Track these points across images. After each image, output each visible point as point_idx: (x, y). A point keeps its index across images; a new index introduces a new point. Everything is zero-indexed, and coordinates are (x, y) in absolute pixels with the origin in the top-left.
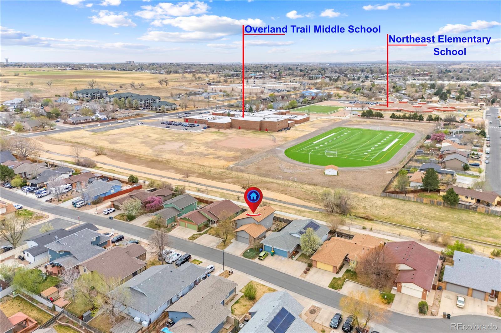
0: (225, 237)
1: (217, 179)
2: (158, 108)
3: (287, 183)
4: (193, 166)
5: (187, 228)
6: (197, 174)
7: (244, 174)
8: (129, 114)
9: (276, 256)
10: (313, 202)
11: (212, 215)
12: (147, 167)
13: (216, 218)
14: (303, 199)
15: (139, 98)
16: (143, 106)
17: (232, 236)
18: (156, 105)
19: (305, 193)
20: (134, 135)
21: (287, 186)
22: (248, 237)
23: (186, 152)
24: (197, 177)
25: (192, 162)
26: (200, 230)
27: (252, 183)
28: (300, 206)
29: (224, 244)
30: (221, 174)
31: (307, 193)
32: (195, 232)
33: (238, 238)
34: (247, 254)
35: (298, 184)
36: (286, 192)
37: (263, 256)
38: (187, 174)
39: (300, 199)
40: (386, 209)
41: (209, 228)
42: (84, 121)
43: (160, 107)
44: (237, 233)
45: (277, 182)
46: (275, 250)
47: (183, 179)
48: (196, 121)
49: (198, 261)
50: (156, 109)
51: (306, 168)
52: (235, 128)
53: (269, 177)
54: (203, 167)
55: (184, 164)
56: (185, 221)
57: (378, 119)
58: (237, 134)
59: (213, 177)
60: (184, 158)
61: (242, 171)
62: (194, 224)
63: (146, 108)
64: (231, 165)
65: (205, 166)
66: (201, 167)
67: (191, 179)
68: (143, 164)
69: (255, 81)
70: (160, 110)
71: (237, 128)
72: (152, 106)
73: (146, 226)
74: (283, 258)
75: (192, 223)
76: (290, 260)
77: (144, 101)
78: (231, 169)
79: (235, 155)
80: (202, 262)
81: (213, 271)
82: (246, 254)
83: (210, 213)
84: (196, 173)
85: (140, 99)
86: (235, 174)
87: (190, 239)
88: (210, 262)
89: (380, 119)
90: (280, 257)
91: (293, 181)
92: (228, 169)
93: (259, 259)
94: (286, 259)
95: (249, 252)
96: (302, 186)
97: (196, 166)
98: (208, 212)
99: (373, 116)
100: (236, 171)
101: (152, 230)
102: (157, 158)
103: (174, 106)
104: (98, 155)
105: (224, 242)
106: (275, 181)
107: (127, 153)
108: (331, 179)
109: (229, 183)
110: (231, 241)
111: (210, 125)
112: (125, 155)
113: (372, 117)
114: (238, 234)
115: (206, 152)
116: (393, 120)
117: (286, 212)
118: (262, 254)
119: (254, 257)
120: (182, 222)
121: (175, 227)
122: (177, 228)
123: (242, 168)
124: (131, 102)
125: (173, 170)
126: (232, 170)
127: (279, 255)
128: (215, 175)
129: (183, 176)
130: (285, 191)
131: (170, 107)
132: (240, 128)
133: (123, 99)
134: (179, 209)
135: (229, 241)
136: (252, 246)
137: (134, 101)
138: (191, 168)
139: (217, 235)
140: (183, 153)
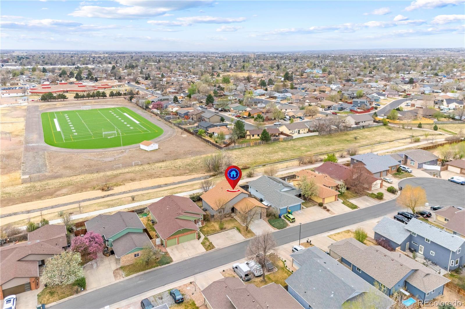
57: (61, 101)
89: (64, 101)
99: (55, 98)
113: (54, 100)
116: (78, 100)
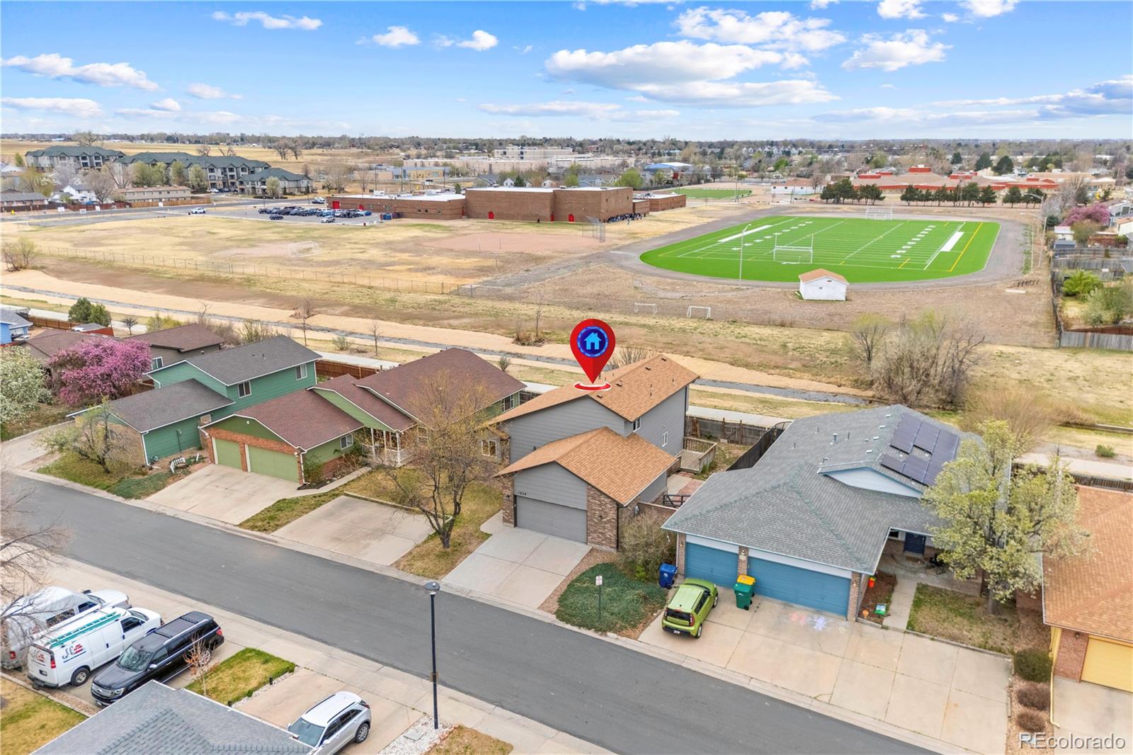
0: (450, 508)
1: (420, 319)
2: (259, 186)
3: (677, 323)
4: (334, 288)
5: (249, 474)
6: (346, 308)
7: (517, 305)
8: (169, 196)
9: (768, 609)
10: (807, 375)
11: (378, 406)
12: (172, 295)
13: (398, 419)
14: (761, 367)
15: (206, 162)
16: (220, 184)
17: (485, 502)
18: (254, 177)
19: (761, 350)
20: (167, 231)
21: (683, 331)
22: (579, 498)
23: (316, 259)
24: (346, 314)
25: (333, 280)
26: (313, 476)
27: (550, 328)
28: (757, 387)
29: (445, 543)
30: (432, 306)
31: (765, 349)
32: (289, 490)
33: (525, 510)
34: (592, 602)
35: (720, 324)
36: (685, 349)
37: (697, 610)
38: (309, 307)
39: (747, 366)
40: (1119, 386)
41: (364, 470)
42: (20, 204)
43: (264, 183)
44: (517, 479)
45: (643, 322)
46: (756, 568)
47: (294, 321)
48: (362, 204)
49: (267, 658)
50: (254, 188)
51: (727, 287)
52: (477, 216)
53: (608, 311)
54: (372, 291)
55: (305, 285)
56: (240, 437)
58: (483, 228)
59: (405, 314)
60: (308, 273)
61: (510, 298)
62: (282, 447)
63: (226, 189)
64: (470, 283)
65: (377, 288)
66: (364, 290)
67: (319, 320)
68: (162, 288)
69: (522, 153)
70: (264, 190)
71: (484, 218)
72: (241, 183)
73: (38, 471)
74: (821, 622)
75: (272, 444)
76: (869, 628)
77: (220, 171)
78: (471, 293)
79: (480, 264)
80: (291, 669)
81: (355, 741)
82: (580, 600)
83: (368, 399)
84: (342, 305)
85: (208, 165)
86: (482, 305)
87: (253, 528)
88: (345, 663)
90: (800, 616)
91: (700, 316)
92: (458, 292)
93: (668, 629)
94: (843, 627)
95: (599, 590)
96: (738, 331)
97: (346, 288)
98: (360, 393)
100: (488, 298)
101: (62, 488)
102: (217, 274)
103: (304, 184)
104: (16, 269)
105: (443, 534)
106: (633, 319)
107: (116, 264)
108: (831, 308)
109: (464, 328)
110: (484, 528)
111: (404, 210)
112: (111, 267)
114: (521, 486)
115: (383, 260)
117: (715, 407)
118: (684, 597)
119: (632, 622)
120: (224, 445)
121: (192, 468)
122: (200, 473)
123: (509, 290)
124: (185, 173)
125: (262, 301)
126: (472, 297)
127: (789, 600)
128: (410, 310)
129: (293, 312)
130: (678, 345)
131: (292, 184)
132: (491, 216)
133: (161, 165)
134: (220, 386)
135: (471, 528)
136: (608, 552)
137: (192, 169)
138: (327, 293)
139: (407, 501)
140: (308, 262)
